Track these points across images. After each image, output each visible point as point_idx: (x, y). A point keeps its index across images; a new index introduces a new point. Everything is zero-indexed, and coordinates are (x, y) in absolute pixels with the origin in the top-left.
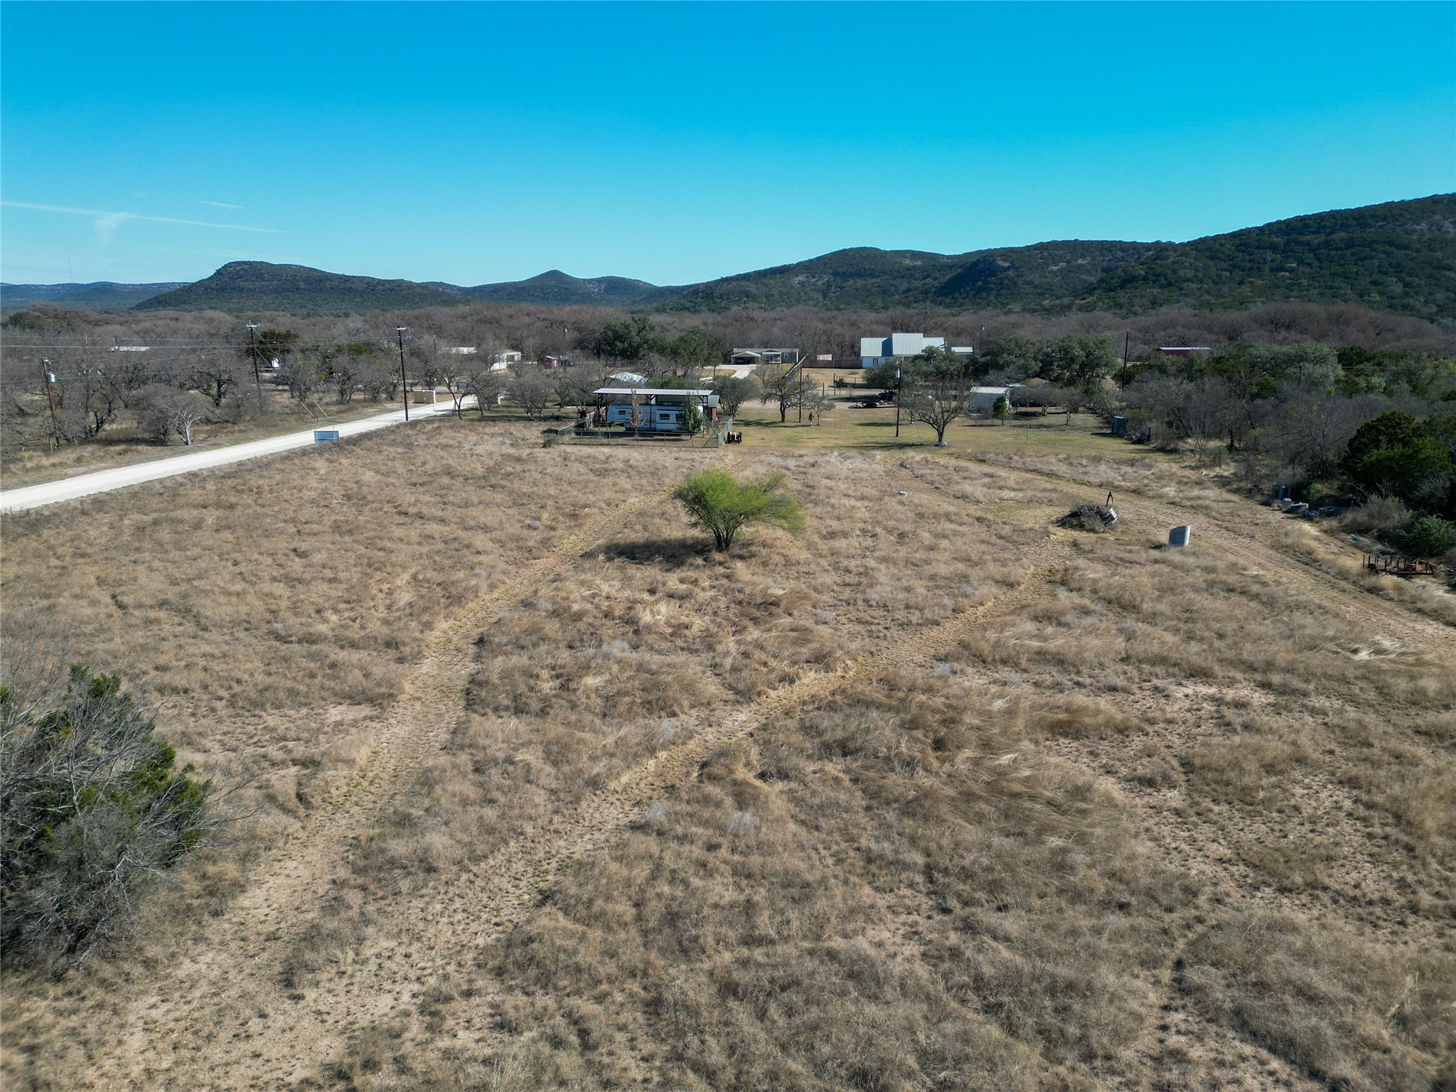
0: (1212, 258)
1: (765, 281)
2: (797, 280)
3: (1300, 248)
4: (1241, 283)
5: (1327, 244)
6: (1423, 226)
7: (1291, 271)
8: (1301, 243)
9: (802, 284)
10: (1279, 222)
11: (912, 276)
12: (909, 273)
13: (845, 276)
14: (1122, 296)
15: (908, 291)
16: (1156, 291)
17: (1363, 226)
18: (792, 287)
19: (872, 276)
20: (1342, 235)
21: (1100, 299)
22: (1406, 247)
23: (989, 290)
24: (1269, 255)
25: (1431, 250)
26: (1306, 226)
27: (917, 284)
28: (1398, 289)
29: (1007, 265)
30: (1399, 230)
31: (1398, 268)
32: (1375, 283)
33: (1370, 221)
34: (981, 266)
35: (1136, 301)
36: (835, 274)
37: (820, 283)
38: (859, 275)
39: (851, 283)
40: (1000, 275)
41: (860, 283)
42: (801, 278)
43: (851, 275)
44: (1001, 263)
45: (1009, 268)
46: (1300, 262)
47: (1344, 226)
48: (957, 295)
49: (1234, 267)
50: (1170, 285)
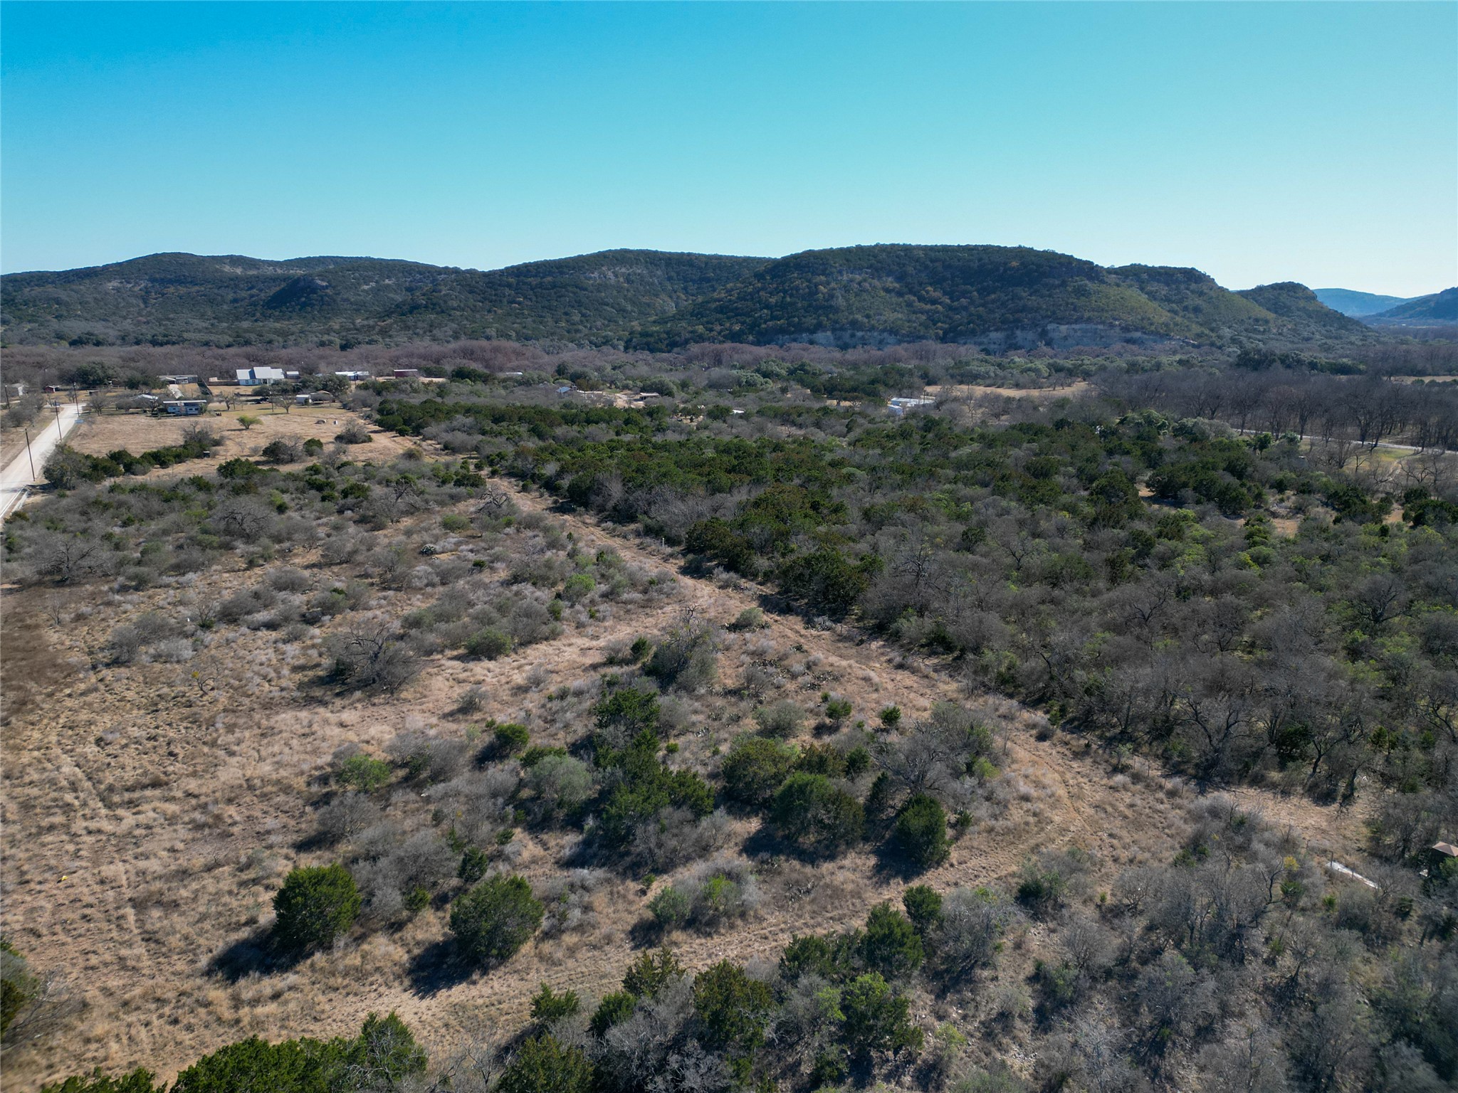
0: (471, 292)
1: (74, 287)
2: (112, 285)
3: (525, 287)
4: (489, 311)
5: (541, 285)
6: (596, 274)
7: (519, 303)
8: (525, 283)
9: (118, 290)
10: (513, 267)
11: (236, 286)
12: (234, 282)
13: (164, 282)
14: (410, 320)
15: (235, 301)
16: (433, 316)
17: (562, 273)
18: (106, 293)
19: (194, 283)
20: (550, 279)
21: (395, 322)
22: (586, 289)
23: (312, 305)
24: (507, 291)
25: (599, 291)
26: (529, 271)
27: (244, 294)
28: (577, 318)
29: (325, 284)
30: (582, 277)
31: (580, 304)
32: (566, 314)
33: (565, 270)
34: (302, 284)
35: (420, 324)
36: (153, 280)
37: (137, 289)
38: (180, 281)
39: (172, 289)
40: (320, 293)
41: (182, 290)
42: (115, 284)
43: (171, 282)
44: (319, 282)
45: (327, 287)
46: (525, 298)
47: (551, 273)
48: (284, 309)
49: (485, 299)
50: (443, 312)
